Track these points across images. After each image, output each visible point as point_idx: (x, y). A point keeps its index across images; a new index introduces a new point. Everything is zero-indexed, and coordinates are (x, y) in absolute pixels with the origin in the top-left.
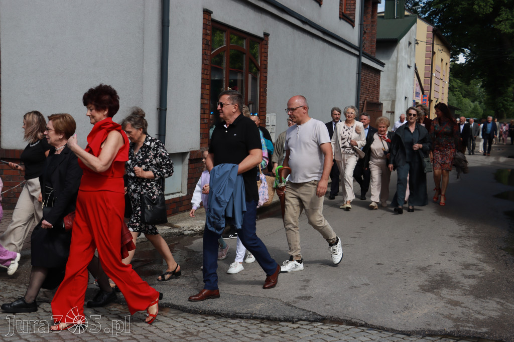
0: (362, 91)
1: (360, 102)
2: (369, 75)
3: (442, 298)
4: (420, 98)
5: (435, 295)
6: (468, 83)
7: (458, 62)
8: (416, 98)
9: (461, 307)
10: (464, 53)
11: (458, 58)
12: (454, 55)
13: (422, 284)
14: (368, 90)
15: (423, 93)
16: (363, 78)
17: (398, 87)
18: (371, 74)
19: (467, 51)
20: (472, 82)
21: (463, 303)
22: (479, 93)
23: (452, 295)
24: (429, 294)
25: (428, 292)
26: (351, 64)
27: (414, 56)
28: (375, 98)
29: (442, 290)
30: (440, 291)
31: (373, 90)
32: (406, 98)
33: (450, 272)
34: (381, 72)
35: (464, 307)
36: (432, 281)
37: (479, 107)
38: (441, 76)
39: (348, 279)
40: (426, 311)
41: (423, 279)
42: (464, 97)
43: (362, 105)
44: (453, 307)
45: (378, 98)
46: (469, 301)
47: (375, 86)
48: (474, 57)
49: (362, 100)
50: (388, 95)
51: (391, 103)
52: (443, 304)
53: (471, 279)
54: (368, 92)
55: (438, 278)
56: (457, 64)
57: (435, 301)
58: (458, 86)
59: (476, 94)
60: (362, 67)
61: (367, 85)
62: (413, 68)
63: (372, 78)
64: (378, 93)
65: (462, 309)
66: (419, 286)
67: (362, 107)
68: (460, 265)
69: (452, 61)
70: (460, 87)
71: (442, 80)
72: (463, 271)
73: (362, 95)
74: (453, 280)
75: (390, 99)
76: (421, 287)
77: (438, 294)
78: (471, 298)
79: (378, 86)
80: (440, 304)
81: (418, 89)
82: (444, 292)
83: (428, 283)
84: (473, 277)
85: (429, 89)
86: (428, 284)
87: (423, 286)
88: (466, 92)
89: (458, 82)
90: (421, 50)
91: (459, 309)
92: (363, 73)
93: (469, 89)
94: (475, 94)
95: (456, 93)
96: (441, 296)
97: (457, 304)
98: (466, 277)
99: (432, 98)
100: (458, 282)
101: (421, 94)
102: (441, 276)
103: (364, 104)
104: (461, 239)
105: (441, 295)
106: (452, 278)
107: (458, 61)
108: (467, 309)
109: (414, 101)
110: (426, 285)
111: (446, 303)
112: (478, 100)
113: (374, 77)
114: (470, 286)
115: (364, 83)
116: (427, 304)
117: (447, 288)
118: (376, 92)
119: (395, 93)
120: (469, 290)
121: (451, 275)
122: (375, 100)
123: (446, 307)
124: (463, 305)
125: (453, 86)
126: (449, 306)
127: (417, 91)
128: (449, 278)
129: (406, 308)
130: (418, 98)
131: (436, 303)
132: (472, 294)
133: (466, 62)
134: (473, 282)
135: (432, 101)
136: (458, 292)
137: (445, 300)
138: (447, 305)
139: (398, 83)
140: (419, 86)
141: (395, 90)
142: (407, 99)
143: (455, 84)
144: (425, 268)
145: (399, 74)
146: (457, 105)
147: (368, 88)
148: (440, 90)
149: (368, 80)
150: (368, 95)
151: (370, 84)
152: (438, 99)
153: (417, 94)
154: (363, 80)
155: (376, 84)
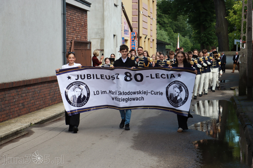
0: (69, 31)
1: (68, 42)
2: (76, 16)
4: (129, 36)
8: (125, 35)
14: (75, 30)
15: (132, 31)
16: (69, 18)
17: (105, 26)
18: (77, 14)
22: (189, 28)
28: (83, 37)
31: (81, 29)
32: (114, 35)
34: (88, 12)
37: (189, 41)
38: (148, 13)
42: (176, 32)
43: (70, 44)
45: (86, 38)
47: (82, 26)
49: (69, 40)
50: (97, 33)
51: (99, 41)
54: (75, 32)
58: (169, 21)
59: (186, 29)
60: (67, 7)
61: (73, 25)
62: (120, 7)
63: (78, 18)
64: (86, 32)
67: (70, 46)
71: (149, 17)
73: (69, 35)
75: (99, 37)
79: (86, 25)
81: (127, 27)
85: (137, 27)
88: (176, 27)
93: (179, 25)
94: (184, 29)
95: (167, 28)
99: (140, 36)
101: (130, 31)
103: (71, 43)
109: (123, 38)
112: (188, 34)
113: (81, 17)
115: (71, 23)
118: (84, 31)
119: (104, 31)
122: (83, 40)
127: (126, 29)
130: (127, 35)
135: (141, 37)
140: (127, 24)
141: (104, 29)
142: (116, 36)
146: (169, 40)
147: (75, 28)
148: (149, 27)
149: (74, 19)
150: (76, 34)
151: (77, 24)
152: (147, 35)
153: (125, 31)
154: (69, 20)
155: (83, 24)
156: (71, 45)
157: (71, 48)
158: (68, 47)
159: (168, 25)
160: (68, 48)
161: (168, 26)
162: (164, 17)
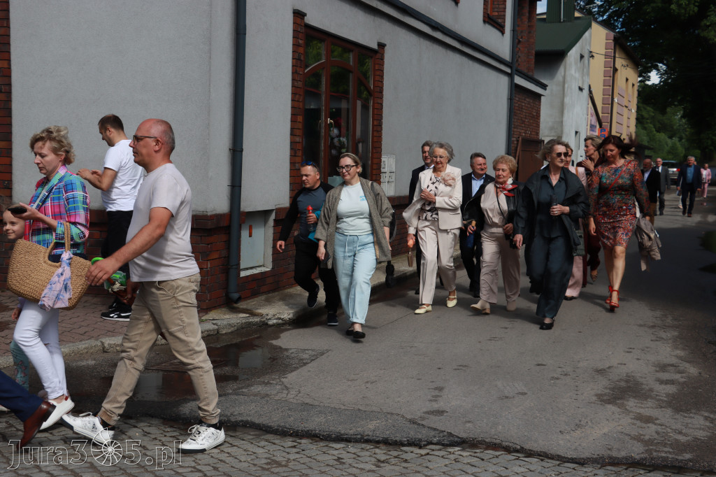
0: (516, 124)
1: (513, 139)
2: (526, 102)
3: (627, 412)
5: (619, 407)
6: (663, 112)
7: (649, 83)
9: (655, 424)
10: (658, 70)
11: (649, 77)
12: (644, 72)
13: (599, 392)
14: (523, 122)
15: (601, 126)
16: (517, 105)
17: (565, 119)
18: (527, 100)
19: (662, 67)
20: (668, 110)
21: (657, 419)
22: (679, 126)
23: (642, 408)
24: (609, 406)
25: (609, 403)
26: (499, 85)
27: (588, 74)
28: (533, 133)
29: (628, 401)
30: (625, 402)
31: (531, 121)
32: (576, 132)
33: (639, 375)
34: (542, 97)
35: (659, 425)
36: (614, 388)
37: (678, 144)
38: (625, 102)
39: (496, 386)
40: (606, 430)
41: (601, 385)
42: (658, 131)
43: (515, 142)
44: (644, 425)
45: (537, 134)
46: (666, 416)
47: (533, 117)
48: (671, 74)
49: (515, 136)
50: (552, 128)
52: (630, 421)
53: (669, 386)
54: (523, 125)
55: (623, 384)
56: (647, 85)
57: (618, 416)
58: (650, 116)
59: (675, 126)
60: (516, 89)
61: (522, 116)
62: (586, 92)
63: (529, 106)
64: (538, 126)
65: (656, 427)
66: (596, 395)
67: (515, 145)
68: (652, 366)
69: (640, 81)
70: (653, 117)
71: (627, 107)
72: (657, 373)
73: (515, 130)
74: (644, 387)
75: (555, 134)
76: (599, 396)
77: (621, 406)
78: (669, 412)
79: (538, 116)
80: (626, 420)
81: (594, 120)
82: (631, 403)
83: (608, 391)
84: (672, 382)
85: (609, 121)
86: (609, 393)
87: (601, 395)
88: (662, 124)
89: (649, 111)
90: (598, 65)
91: (653, 428)
92: (517, 99)
93: (666, 120)
94: (672, 128)
96: (626, 409)
97: (648, 420)
98: (662, 382)
100: (651, 390)
101: (598, 127)
102: (627, 381)
103: (518, 141)
104: (654, 330)
105: (627, 407)
106: (642, 384)
107: (649, 80)
108: (664, 427)
110: (605, 395)
111: (634, 419)
112: (677, 136)
113: (532, 104)
114: (668, 395)
115: (518, 112)
116: (607, 420)
117: (635, 397)
118: (535, 125)
119: (562, 125)
120: (665, 401)
121: (640, 380)
122: (534, 137)
123: (634, 424)
124: (657, 422)
125: (642, 116)
126: (638, 423)
127: (593, 123)
128: (637, 384)
129: (578, 426)
131: (619, 419)
132: (670, 407)
133: (661, 82)
134: (671, 389)
136: (650, 403)
137: (632, 415)
138: (635, 422)
139: (566, 112)
140: (594, 117)
141: (562, 122)
142: (578, 134)
143: (645, 114)
144: (604, 370)
145: (567, 100)
146: (648, 142)
147: (524, 119)
148: (625, 122)
149: (524, 107)
150: (524, 128)
151: (527, 114)
152: (621, 134)
153: (592, 127)
154: (517, 108)
155: (535, 114)
156: (517, 144)
157: (517, 147)
158: (513, 146)
159: (648, 121)
160: (513, 148)
161: (647, 123)
162: (642, 109)
